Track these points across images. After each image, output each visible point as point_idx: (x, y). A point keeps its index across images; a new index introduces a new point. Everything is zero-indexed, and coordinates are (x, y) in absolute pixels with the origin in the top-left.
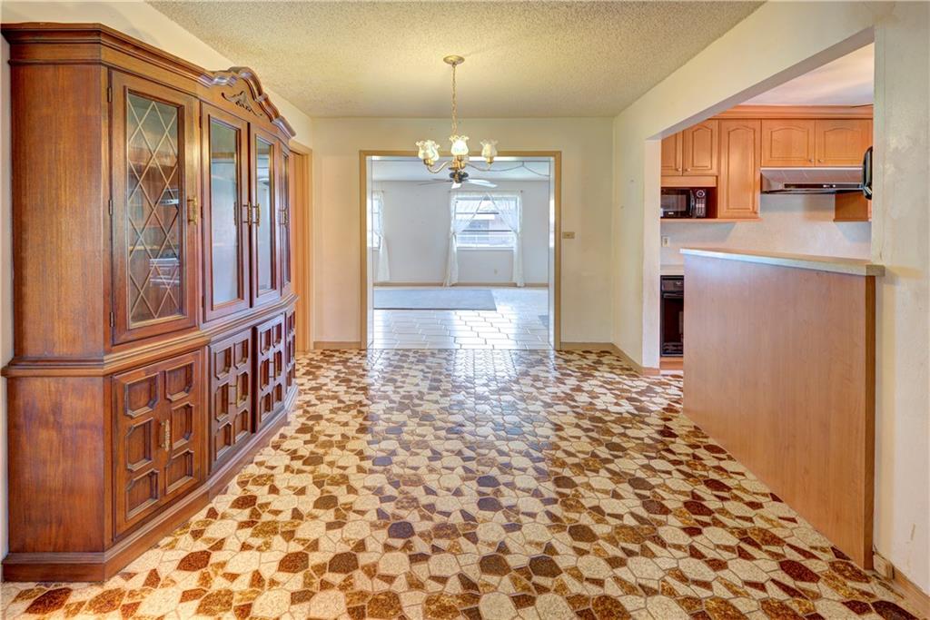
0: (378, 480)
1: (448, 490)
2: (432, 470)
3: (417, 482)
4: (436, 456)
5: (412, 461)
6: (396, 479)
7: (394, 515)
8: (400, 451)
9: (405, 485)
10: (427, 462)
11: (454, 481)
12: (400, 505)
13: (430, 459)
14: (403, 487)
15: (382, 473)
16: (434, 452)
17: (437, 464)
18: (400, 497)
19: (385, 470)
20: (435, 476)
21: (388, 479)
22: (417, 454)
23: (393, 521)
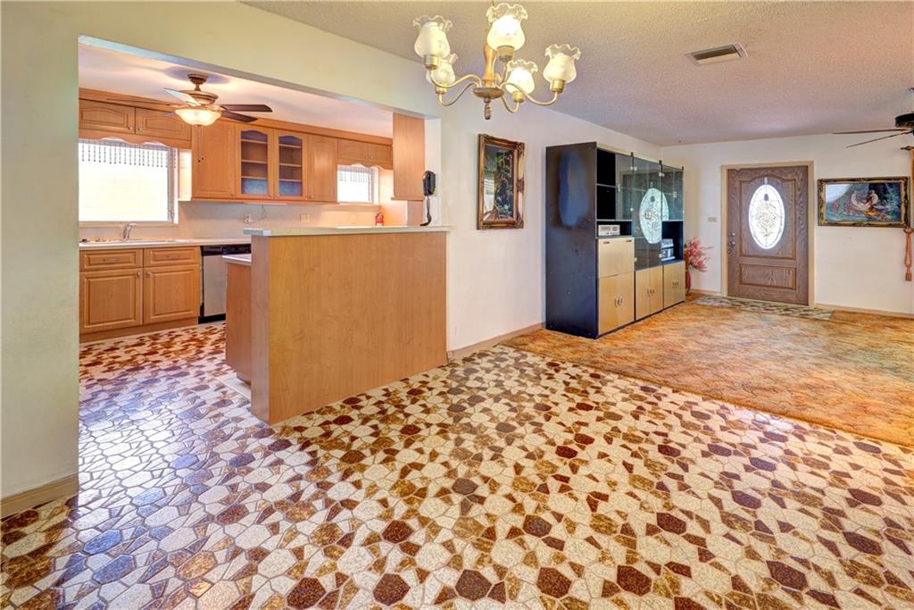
0: (680, 500)
1: (609, 461)
2: (612, 484)
3: (636, 480)
4: (595, 500)
5: (630, 506)
6: (660, 492)
7: (673, 462)
8: (639, 529)
9: (652, 483)
10: (612, 496)
11: (597, 467)
12: (664, 467)
13: (605, 498)
14: (656, 481)
15: (674, 507)
16: (593, 506)
17: (602, 488)
18: (662, 474)
19: (670, 509)
20: (614, 477)
21: (668, 496)
22: (619, 513)
23: (675, 459)
